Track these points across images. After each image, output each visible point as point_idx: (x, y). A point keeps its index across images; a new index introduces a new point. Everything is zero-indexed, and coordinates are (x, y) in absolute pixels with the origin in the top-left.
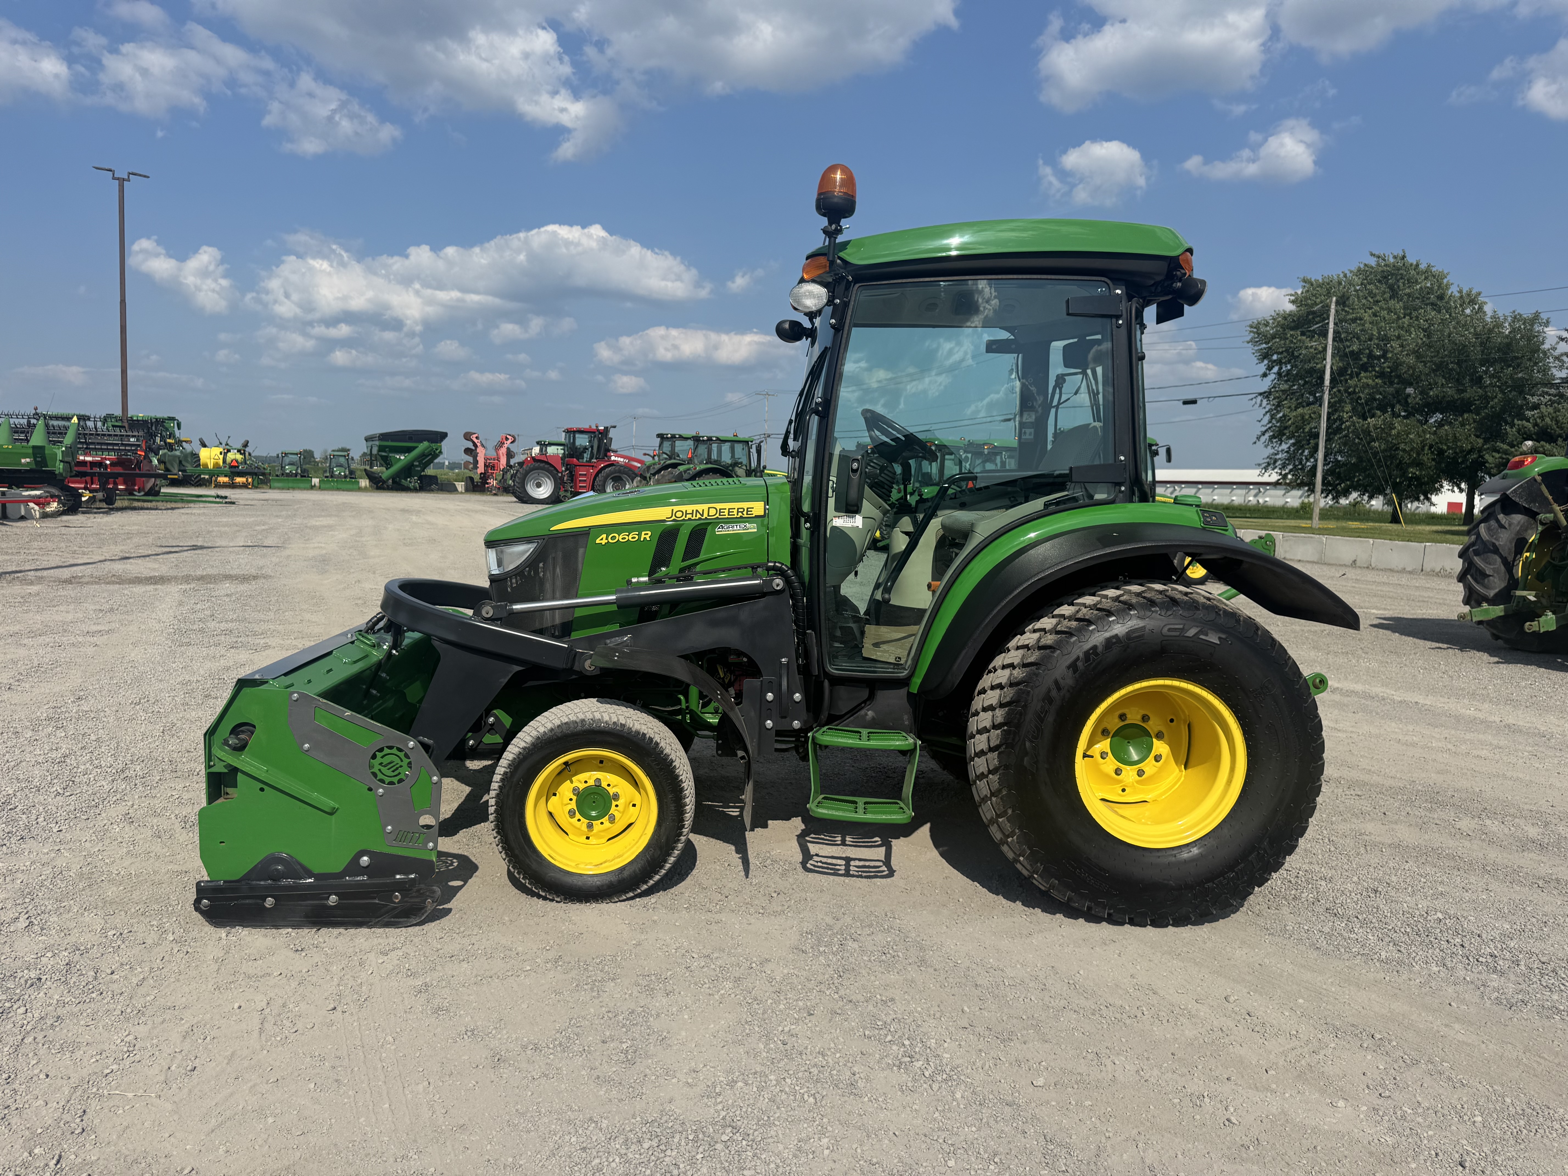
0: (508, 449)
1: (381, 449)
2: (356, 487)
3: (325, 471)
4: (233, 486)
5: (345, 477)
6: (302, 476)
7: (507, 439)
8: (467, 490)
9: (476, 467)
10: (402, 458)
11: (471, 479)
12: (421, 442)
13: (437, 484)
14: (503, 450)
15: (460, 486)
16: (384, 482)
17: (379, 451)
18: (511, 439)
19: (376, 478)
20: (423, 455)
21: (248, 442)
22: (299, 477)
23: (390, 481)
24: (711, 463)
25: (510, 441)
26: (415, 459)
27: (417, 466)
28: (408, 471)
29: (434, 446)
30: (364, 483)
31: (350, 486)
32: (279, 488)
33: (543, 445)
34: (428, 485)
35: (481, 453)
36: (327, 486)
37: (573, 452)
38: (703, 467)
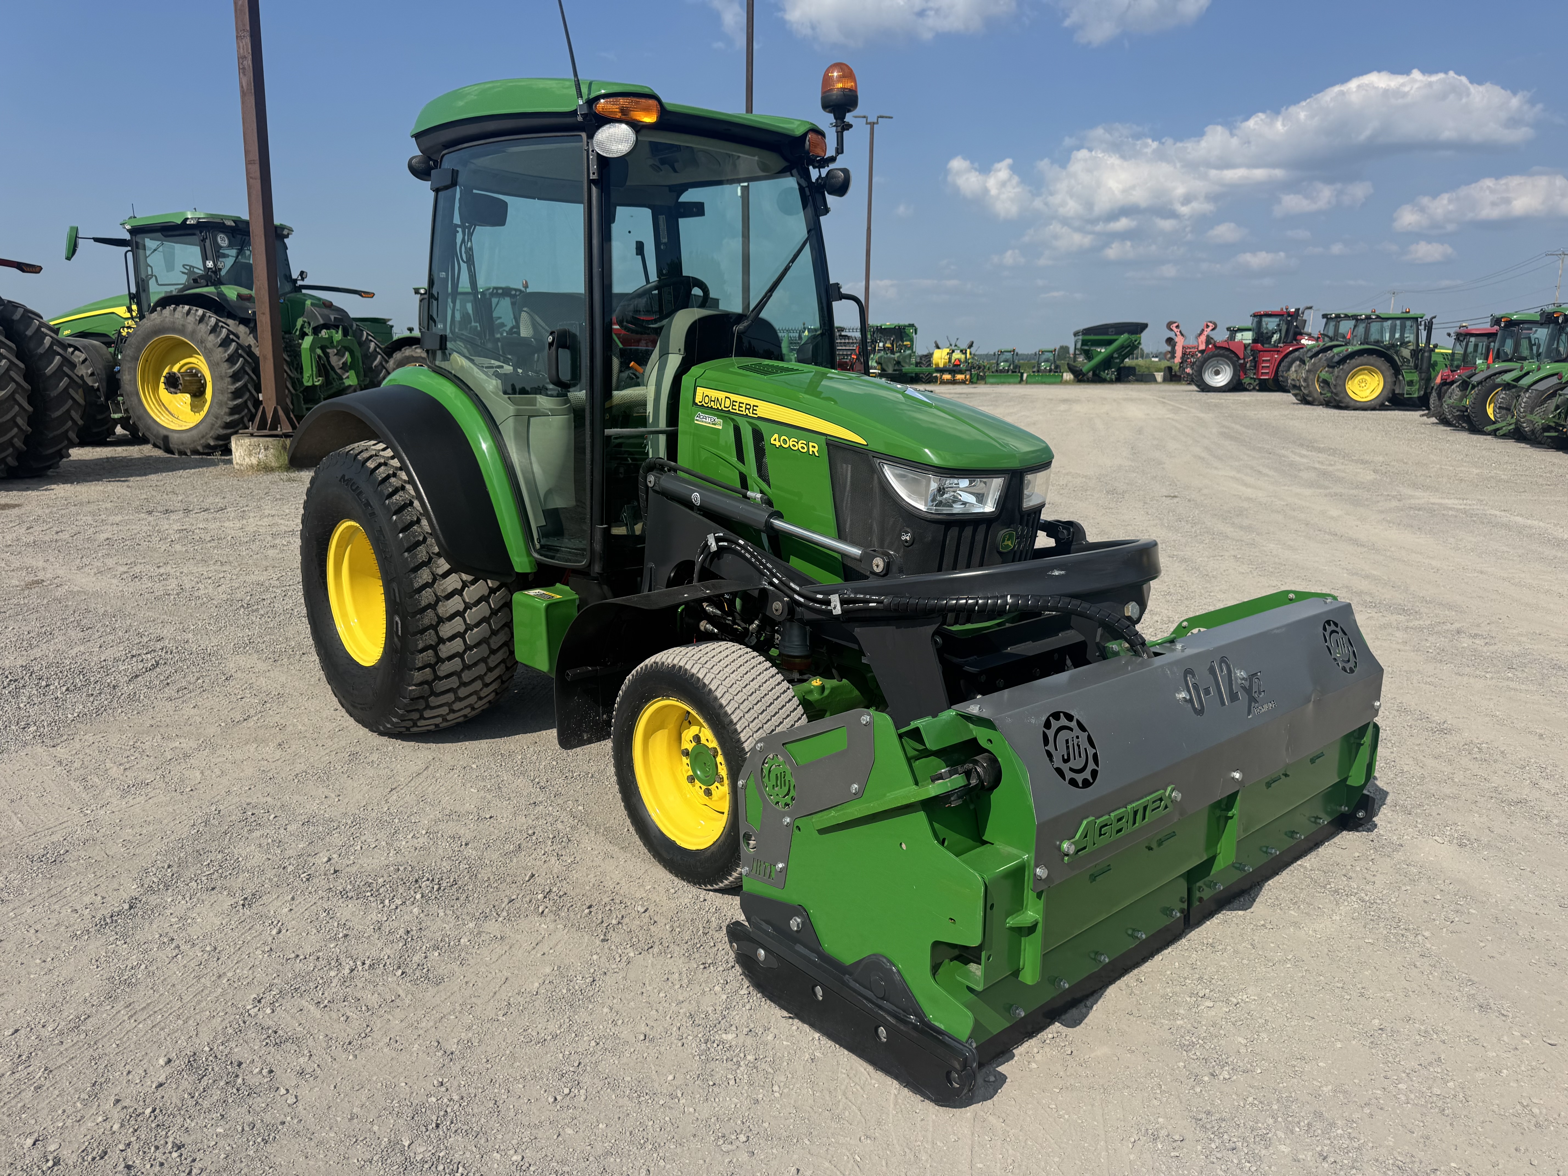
0: (1208, 336)
1: (1084, 343)
2: (1059, 380)
3: (1034, 367)
4: (954, 382)
5: (1050, 371)
6: (1013, 372)
7: (1208, 326)
8: (1165, 380)
9: (1173, 357)
10: (1103, 350)
11: (1170, 369)
12: (1122, 334)
13: (1134, 375)
14: (1203, 338)
15: (1159, 376)
16: (1084, 375)
17: (1082, 345)
18: (1211, 326)
19: (1077, 371)
20: (1122, 347)
21: (973, 343)
22: (1010, 373)
23: (1091, 374)
24: (1367, 344)
25: (1210, 328)
26: (1116, 350)
27: (1116, 358)
28: (1107, 363)
29: (1133, 337)
30: (1068, 376)
31: (1053, 380)
32: (992, 384)
33: (1233, 331)
34: (1124, 376)
35: (1180, 342)
36: (1033, 380)
37: (1261, 337)
38: (1358, 347)
